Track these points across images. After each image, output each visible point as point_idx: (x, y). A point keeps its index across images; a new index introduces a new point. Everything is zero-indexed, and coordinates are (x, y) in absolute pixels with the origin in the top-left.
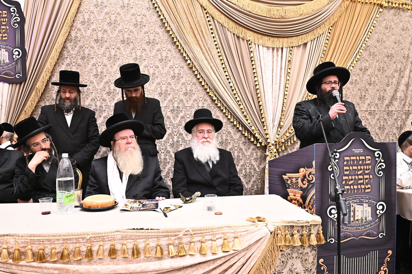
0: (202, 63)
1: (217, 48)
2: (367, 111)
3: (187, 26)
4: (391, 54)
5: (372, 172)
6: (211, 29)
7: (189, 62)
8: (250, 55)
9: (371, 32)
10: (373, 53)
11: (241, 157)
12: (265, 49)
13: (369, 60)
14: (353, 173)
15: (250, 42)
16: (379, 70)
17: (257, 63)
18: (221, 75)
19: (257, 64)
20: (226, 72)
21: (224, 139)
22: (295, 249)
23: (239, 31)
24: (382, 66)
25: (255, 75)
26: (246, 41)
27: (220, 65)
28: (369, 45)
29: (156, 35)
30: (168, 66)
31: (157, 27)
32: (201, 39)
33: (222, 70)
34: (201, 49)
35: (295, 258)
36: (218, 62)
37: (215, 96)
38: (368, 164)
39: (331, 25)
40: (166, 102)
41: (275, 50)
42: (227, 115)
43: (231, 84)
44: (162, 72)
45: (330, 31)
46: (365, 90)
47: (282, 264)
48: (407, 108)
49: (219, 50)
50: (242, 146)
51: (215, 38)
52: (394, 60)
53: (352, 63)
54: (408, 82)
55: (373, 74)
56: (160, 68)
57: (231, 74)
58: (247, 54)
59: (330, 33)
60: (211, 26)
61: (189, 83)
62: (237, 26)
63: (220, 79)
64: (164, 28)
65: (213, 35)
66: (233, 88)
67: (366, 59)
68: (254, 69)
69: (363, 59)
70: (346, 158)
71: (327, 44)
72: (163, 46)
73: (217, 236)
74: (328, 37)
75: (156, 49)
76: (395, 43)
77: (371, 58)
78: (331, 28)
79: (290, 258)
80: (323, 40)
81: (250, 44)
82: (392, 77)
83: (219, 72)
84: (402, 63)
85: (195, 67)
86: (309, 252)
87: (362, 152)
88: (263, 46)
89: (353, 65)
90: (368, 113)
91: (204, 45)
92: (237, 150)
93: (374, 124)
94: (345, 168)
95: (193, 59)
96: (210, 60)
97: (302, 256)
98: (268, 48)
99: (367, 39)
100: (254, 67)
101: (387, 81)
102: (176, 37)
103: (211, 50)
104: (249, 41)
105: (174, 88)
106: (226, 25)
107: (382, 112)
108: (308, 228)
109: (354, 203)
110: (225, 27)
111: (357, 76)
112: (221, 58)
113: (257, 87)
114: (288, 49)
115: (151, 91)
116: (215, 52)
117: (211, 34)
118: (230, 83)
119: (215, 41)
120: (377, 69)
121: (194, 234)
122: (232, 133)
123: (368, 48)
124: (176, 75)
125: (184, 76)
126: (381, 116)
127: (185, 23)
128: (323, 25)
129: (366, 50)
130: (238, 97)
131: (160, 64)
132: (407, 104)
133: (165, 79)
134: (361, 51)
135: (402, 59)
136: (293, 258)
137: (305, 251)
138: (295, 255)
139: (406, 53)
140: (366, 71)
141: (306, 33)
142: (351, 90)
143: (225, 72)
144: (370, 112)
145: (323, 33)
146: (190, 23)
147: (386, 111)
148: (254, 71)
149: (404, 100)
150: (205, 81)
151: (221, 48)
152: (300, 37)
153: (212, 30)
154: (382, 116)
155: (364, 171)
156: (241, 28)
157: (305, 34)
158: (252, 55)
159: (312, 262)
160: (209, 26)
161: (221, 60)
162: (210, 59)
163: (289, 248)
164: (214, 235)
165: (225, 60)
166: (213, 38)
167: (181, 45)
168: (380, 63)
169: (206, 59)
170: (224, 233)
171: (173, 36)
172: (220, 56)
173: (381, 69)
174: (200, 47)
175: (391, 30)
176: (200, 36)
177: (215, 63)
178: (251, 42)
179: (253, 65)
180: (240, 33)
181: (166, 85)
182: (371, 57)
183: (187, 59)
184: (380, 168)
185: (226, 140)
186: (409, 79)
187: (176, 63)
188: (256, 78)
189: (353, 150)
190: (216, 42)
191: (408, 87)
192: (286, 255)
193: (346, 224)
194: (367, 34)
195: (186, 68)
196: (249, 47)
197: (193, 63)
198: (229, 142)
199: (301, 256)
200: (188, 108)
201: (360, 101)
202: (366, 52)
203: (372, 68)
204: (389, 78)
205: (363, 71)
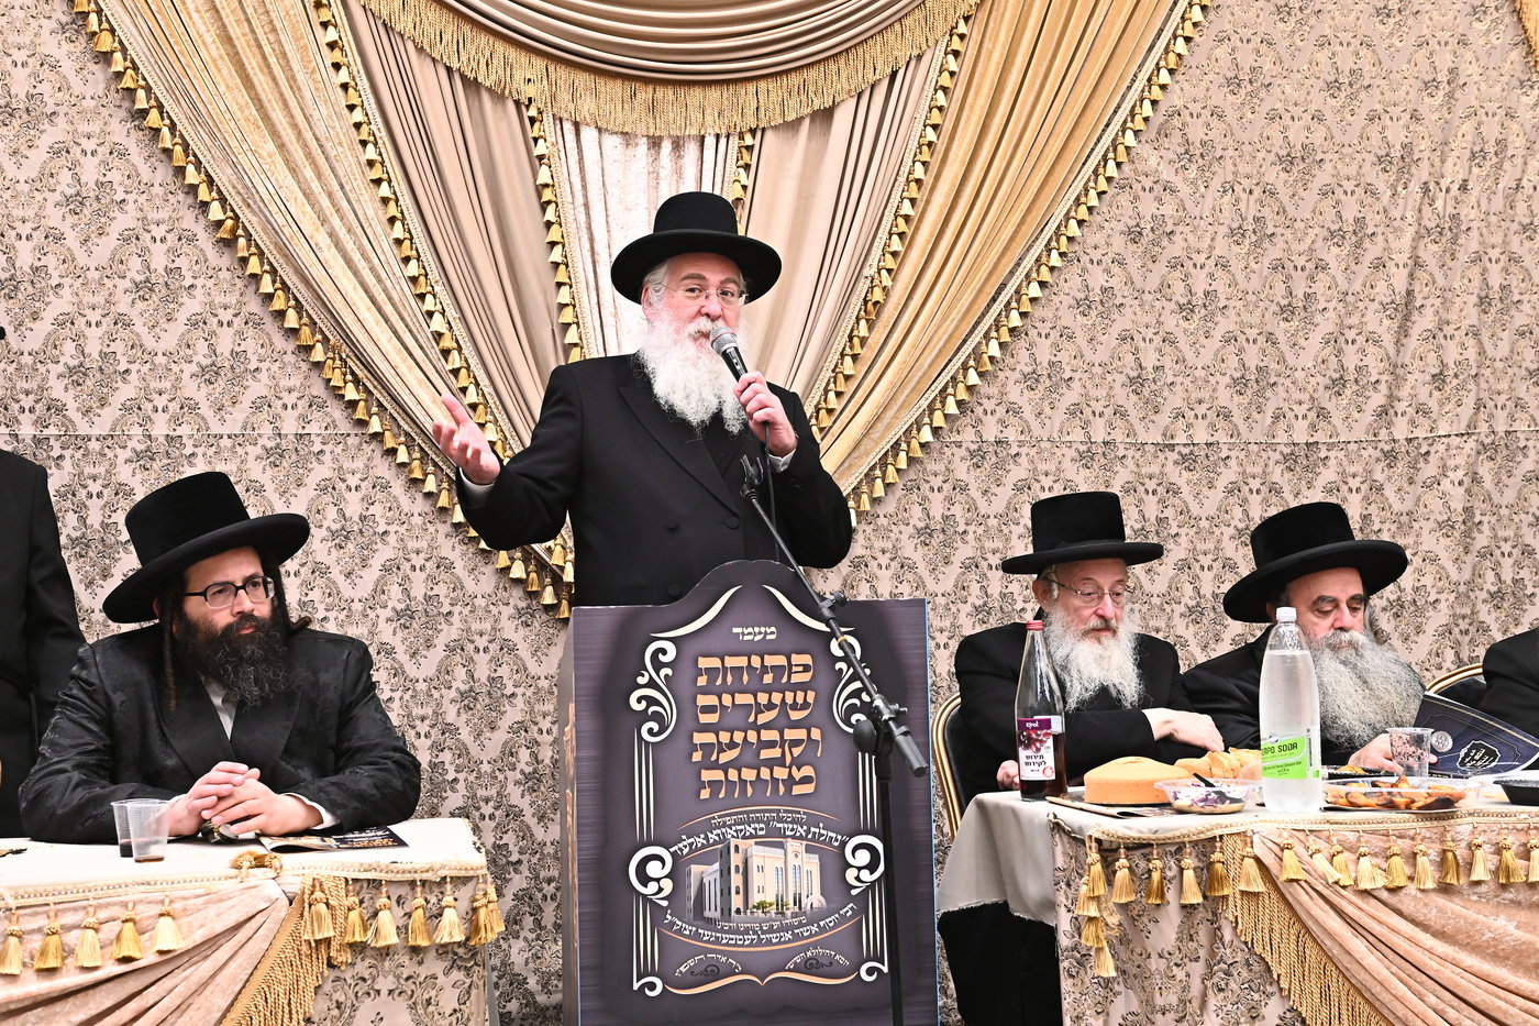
0: (281, 220)
1: (364, 143)
2: (1172, 447)
3: (202, 29)
4: (1304, 147)
6: (332, 46)
7: (216, 212)
8: (535, 175)
9: (1188, 40)
10: (1203, 144)
11: (509, 684)
12: (612, 142)
13: (1178, 182)
15: (533, 112)
16: (1237, 234)
17: (572, 214)
18: (384, 275)
19: (571, 219)
20: (413, 263)
21: (420, 598)
22: (387, 963)
23: (478, 53)
24: (1252, 211)
25: (562, 276)
26: (511, 106)
27: (378, 227)
28: (1179, 103)
29: (45, 73)
30: (115, 230)
31: (45, 32)
32: (282, 95)
33: (389, 254)
34: (281, 147)
35: (384, 993)
36: (371, 213)
37: (357, 381)
39: (963, 9)
40: (105, 412)
41: (667, 146)
42: (417, 474)
43: (438, 323)
44: (82, 260)
45: (956, 44)
46: (1157, 339)
47: (336, 1012)
48: (1401, 430)
49: (371, 153)
50: (511, 630)
51: (351, 91)
52: (1323, 177)
53: (1078, 202)
54: (1409, 293)
55: (1200, 259)
56: (72, 240)
57: (434, 274)
58: (520, 169)
59: (956, 54)
60: (331, 28)
61: (226, 316)
62: (467, 28)
63: (381, 298)
64: (83, 40)
65: (343, 76)
66: (447, 343)
67: (1165, 177)
68: (553, 244)
69: (1148, 183)
70: (708, 662)
71: (940, 109)
72: (83, 128)
73: (102, 915)
74: (946, 74)
75: (45, 142)
76: (1333, 86)
77: (1193, 173)
78: (962, 29)
79: (369, 994)
80: (919, 88)
81: (532, 120)
82: (1311, 266)
83: (376, 261)
84: (1371, 191)
85: (249, 237)
86: (440, 975)
88: (600, 130)
89: (1083, 213)
90: (1174, 456)
91: (295, 126)
92: (486, 650)
93: (1213, 512)
94: (705, 701)
95: (238, 198)
96: (325, 203)
97: (413, 987)
98: (627, 137)
99: (1164, 77)
100: (554, 234)
101: (1280, 289)
102: (148, 89)
103: (332, 154)
104: (528, 107)
105: (149, 342)
106: (404, 24)
107: (1254, 448)
108: (436, 891)
109: (744, 838)
110: (402, 36)
111: (1116, 269)
112: (385, 190)
113: (572, 336)
114: (735, 141)
115: (27, 359)
116: (350, 161)
117: (331, 70)
118: (430, 314)
119: (351, 108)
120: (1224, 230)
121: (18, 908)
122: (459, 564)
123: (1176, 122)
124: (159, 277)
125: (198, 283)
126: (1250, 469)
127: (195, 16)
128: (918, 14)
129: (1163, 132)
130: (472, 389)
131: (70, 219)
132: (1401, 407)
133: (99, 299)
134: (1129, 139)
135: (1372, 174)
136: (378, 992)
137: (423, 971)
138: (384, 984)
139: (1397, 135)
140: (1165, 242)
141: (827, 59)
142: (1081, 340)
143: (407, 260)
144: (1186, 451)
145: (919, 57)
146: (217, 11)
147: (1280, 448)
148: (556, 255)
149: (1383, 387)
150: (299, 307)
151: (386, 139)
152: (795, 79)
153: (337, 50)
154: (1258, 470)
155: (784, 714)
156: (483, 40)
157: (819, 62)
158: (544, 176)
159: (455, 1011)
160: (319, 30)
161: (385, 201)
162: (330, 195)
163: (363, 960)
164: (91, 910)
165: (406, 200)
166: (340, 92)
167: (173, 127)
168: (1244, 196)
169: (308, 195)
170: (125, 905)
171: (128, 82)
172: (378, 182)
173: (1249, 226)
174: (274, 133)
175: (1312, 21)
176: (274, 79)
177: (352, 217)
178: (540, 113)
179: (549, 225)
180: (483, 62)
181: (104, 328)
182: (1194, 167)
183: (207, 198)
184: (855, 701)
185: (428, 598)
186: (1411, 275)
187: (152, 215)
188: (565, 289)
190: (358, 111)
191: (1406, 318)
192: (349, 981)
193: (709, 921)
194: (1167, 51)
195: (205, 241)
196: (531, 135)
197: (236, 218)
198: (445, 610)
199: (409, 987)
200: (225, 442)
201: (1134, 398)
202: (1166, 142)
203: (1196, 222)
204: (1293, 272)
205: (1144, 240)
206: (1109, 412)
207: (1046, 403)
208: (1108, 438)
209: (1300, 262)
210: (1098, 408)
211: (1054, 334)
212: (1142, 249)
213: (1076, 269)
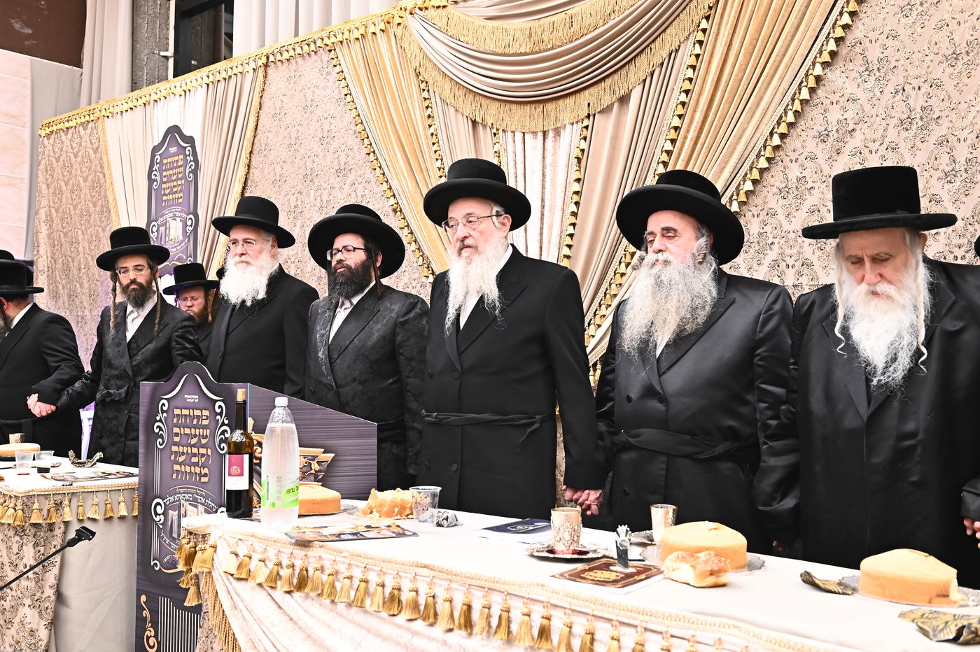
4: (969, 44)
5: (211, 444)
10: (880, 60)
13: (859, 93)
14: (184, 442)
15: (494, 131)
16: (906, 123)
23: (476, 107)
28: (861, 35)
29: (349, 153)
31: (349, 136)
38: (205, 427)
39: (704, 13)
49: (438, 164)
51: (434, 136)
59: (701, 43)
60: (428, 109)
65: (432, 130)
67: (849, 91)
69: (835, 98)
70: (177, 412)
71: (691, 80)
72: (358, 173)
74: (692, 57)
75: (348, 181)
77: (871, 82)
81: (495, 134)
85: (401, 211)
87: (197, 401)
88: (523, 134)
89: (783, 129)
94: (176, 430)
98: (535, 133)
104: (492, 128)
109: (186, 500)
111: (808, 164)
119: (434, 144)
120: (894, 122)
123: (858, 49)
140: (847, 138)
142: (781, 216)
151: (445, 156)
153: (430, 119)
155: (199, 440)
156: (478, 99)
160: (425, 111)
173: (917, 115)
178: (498, 129)
180: (478, 111)
184: (222, 436)
189: (186, 396)
193: (174, 538)
196: (493, 142)
201: (818, 253)
202: (851, 66)
203: (872, 120)
204: (956, 144)
205: (831, 139)
206: (798, 264)
207: (755, 261)
208: (797, 283)
209: (962, 135)
210: (790, 262)
211: (763, 214)
212: (829, 146)
213: (780, 167)
